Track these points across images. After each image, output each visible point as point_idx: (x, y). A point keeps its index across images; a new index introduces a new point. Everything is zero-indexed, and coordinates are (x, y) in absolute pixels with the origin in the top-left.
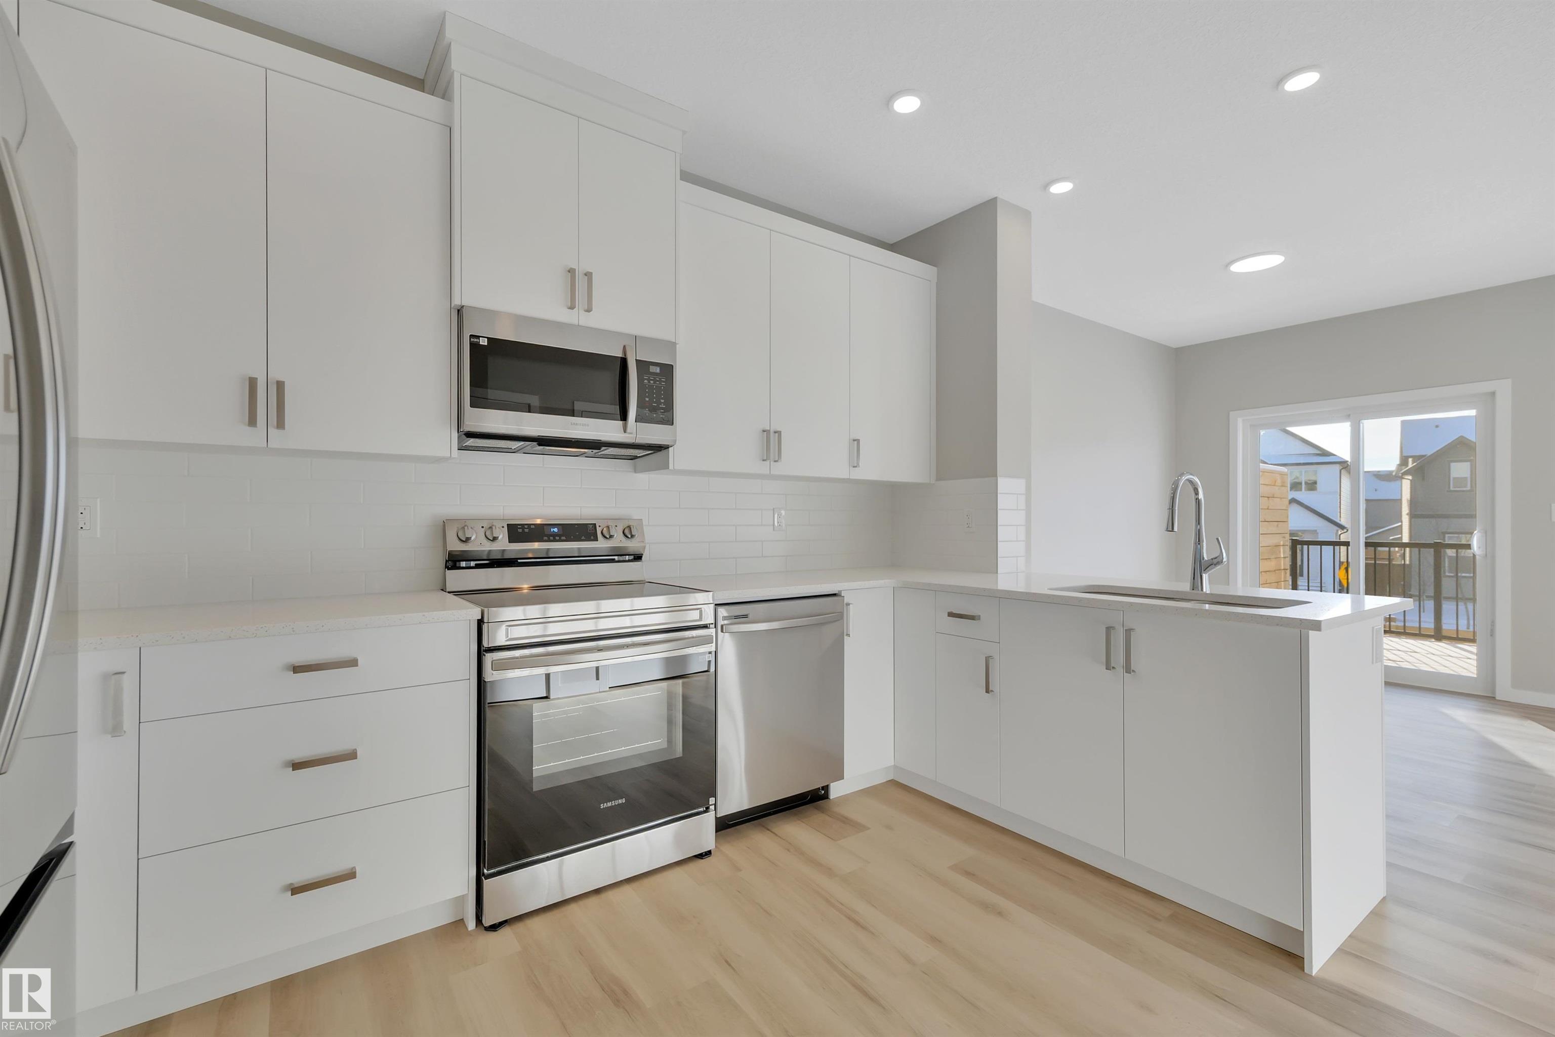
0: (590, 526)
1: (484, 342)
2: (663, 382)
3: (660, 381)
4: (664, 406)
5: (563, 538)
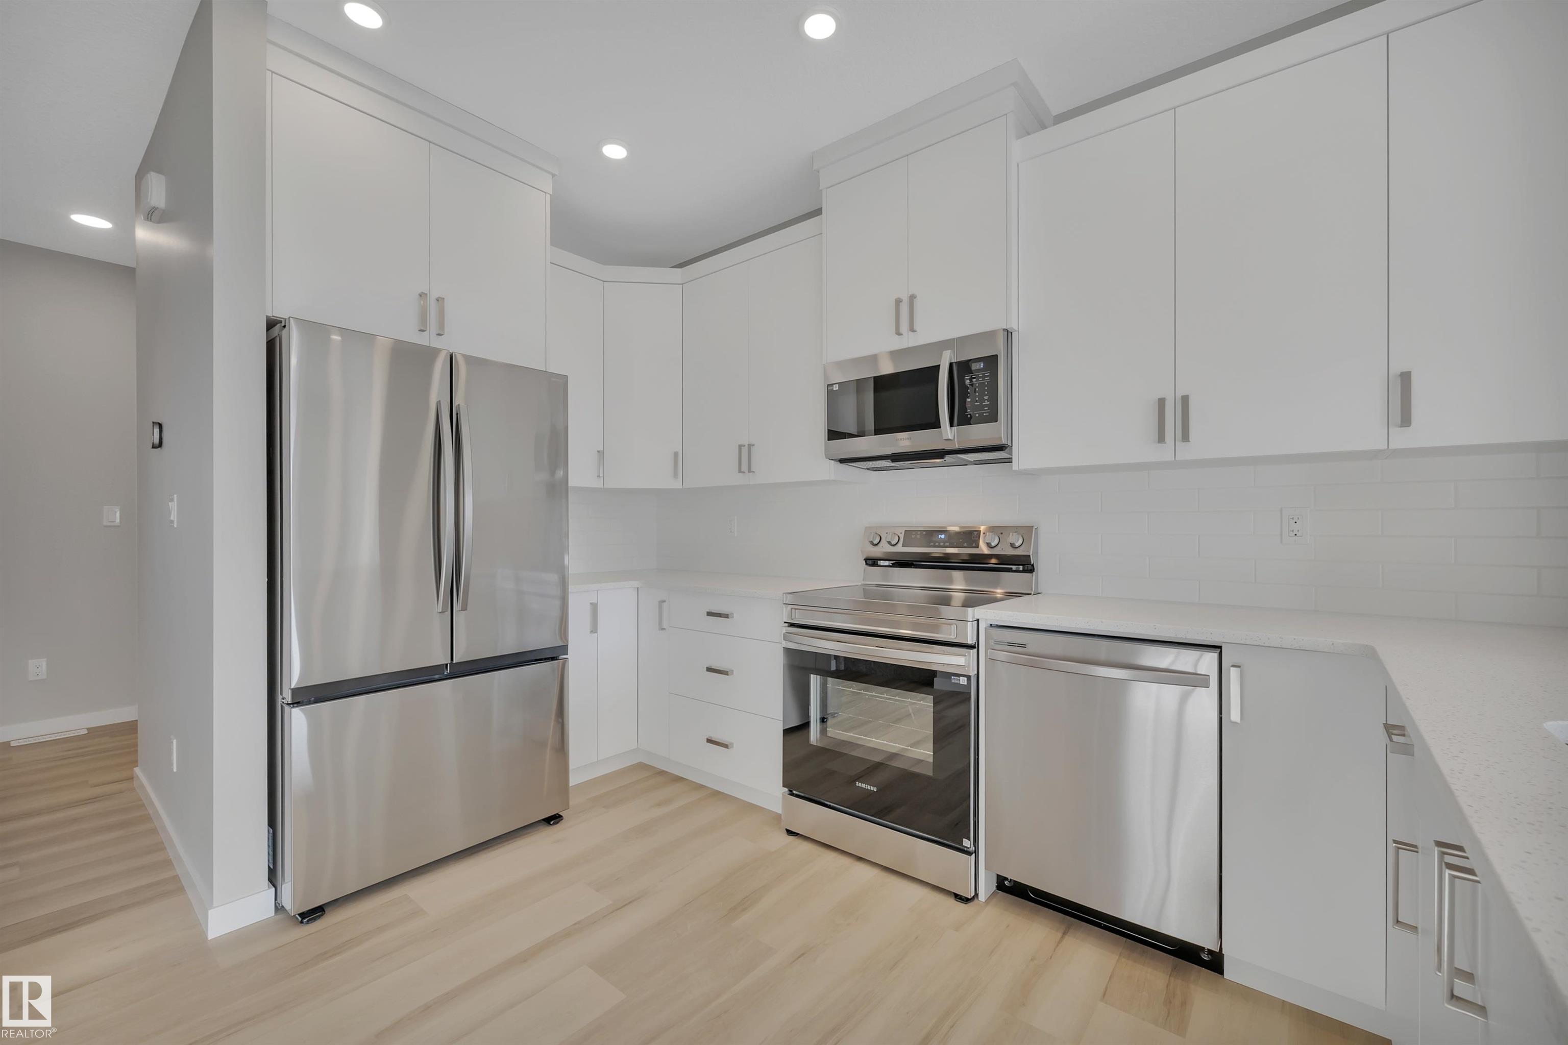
0: (975, 533)
1: (836, 388)
2: (987, 376)
3: (984, 376)
4: (988, 403)
5: (947, 544)
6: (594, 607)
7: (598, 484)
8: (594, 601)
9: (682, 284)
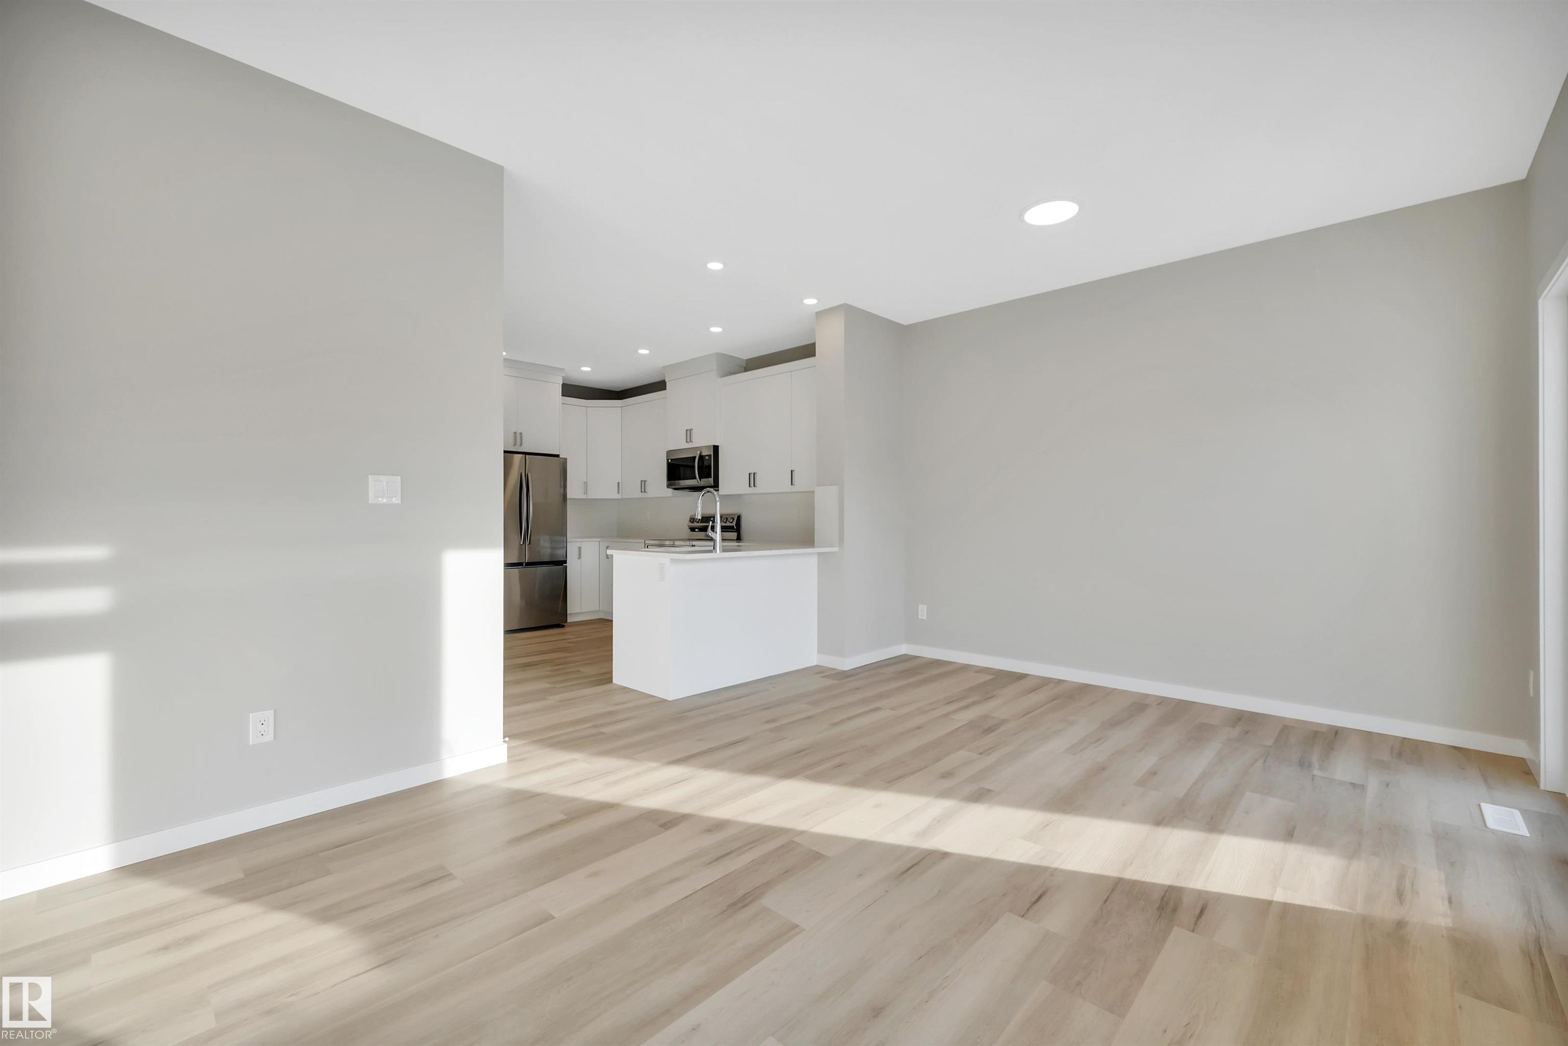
6: (580, 548)
7: (584, 497)
8: (580, 546)
9: (622, 407)
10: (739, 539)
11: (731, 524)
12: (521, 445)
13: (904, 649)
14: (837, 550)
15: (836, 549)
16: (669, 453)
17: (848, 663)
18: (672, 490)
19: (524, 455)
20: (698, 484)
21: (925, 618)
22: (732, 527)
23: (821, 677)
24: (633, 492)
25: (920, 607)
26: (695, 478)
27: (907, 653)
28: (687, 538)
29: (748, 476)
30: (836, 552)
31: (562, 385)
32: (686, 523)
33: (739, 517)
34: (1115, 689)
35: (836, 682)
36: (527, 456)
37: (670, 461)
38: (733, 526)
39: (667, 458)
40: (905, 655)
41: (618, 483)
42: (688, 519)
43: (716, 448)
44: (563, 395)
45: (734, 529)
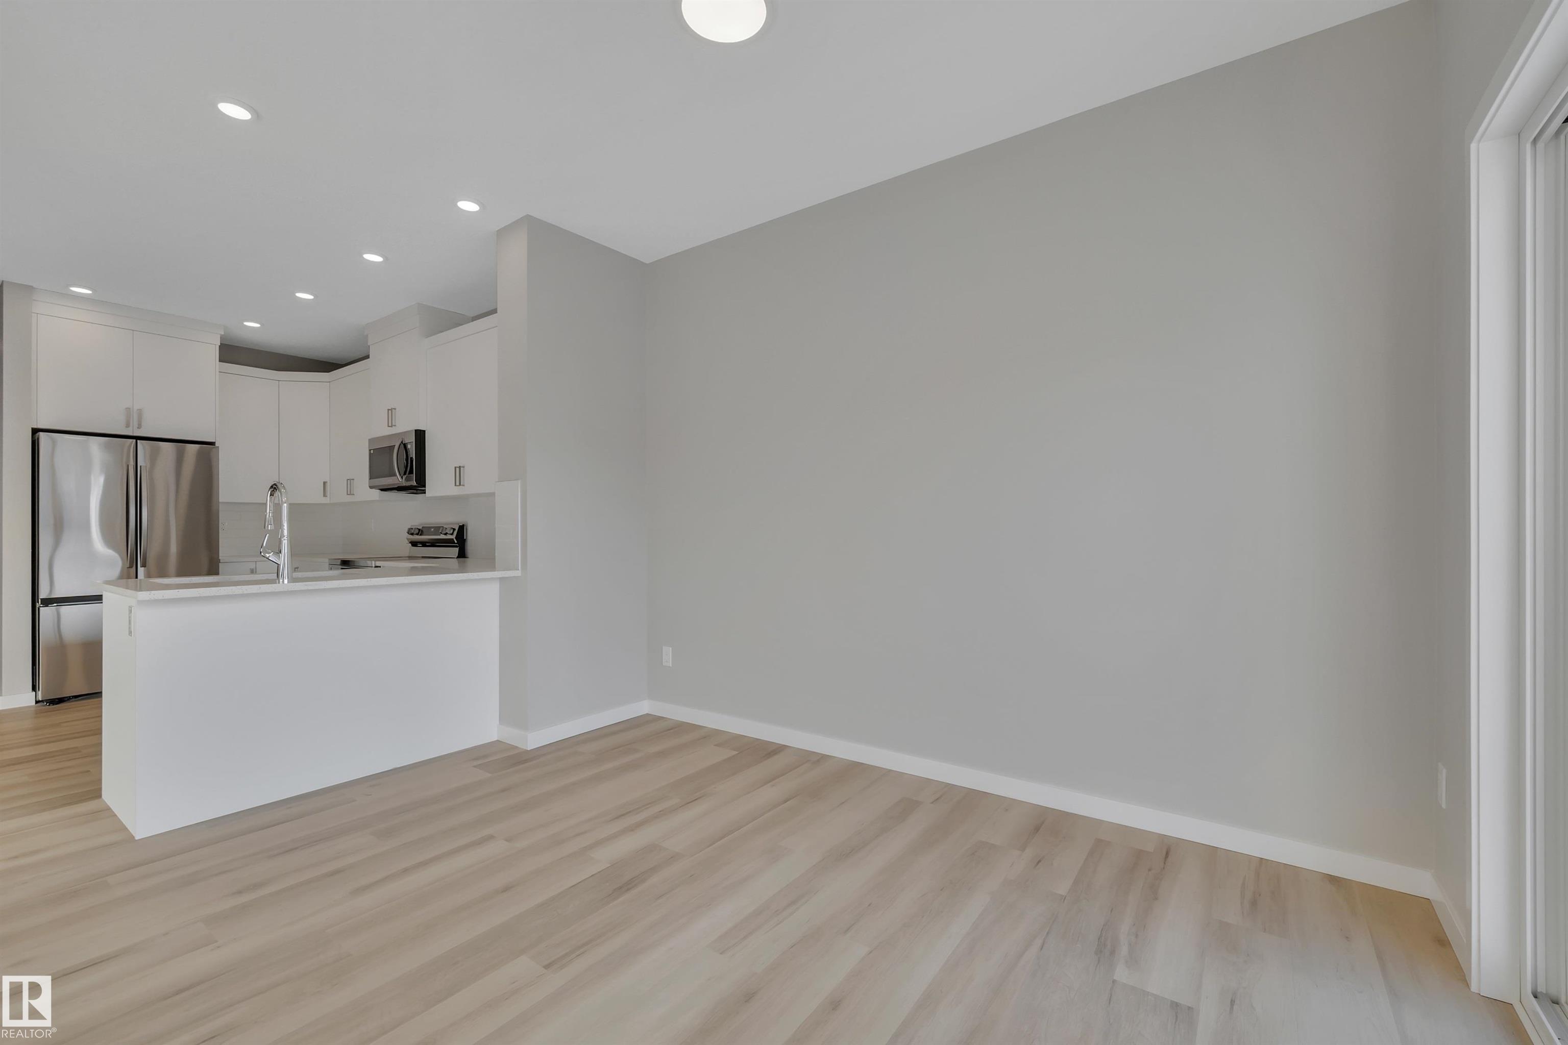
9: (329, 382)
10: (462, 554)
11: (449, 537)
12: (139, 427)
13: (644, 707)
14: (520, 575)
15: (518, 573)
16: (371, 441)
17: (534, 740)
18: (378, 491)
19: (135, 440)
20: (399, 482)
21: (671, 666)
22: (451, 541)
23: (475, 767)
24: (339, 495)
25: (665, 648)
26: (395, 475)
27: (650, 713)
28: (407, 555)
29: (454, 469)
30: (518, 577)
31: (220, 346)
32: (404, 538)
33: (462, 528)
34: (890, 771)
35: (490, 775)
36: (138, 441)
37: (372, 452)
38: (453, 539)
39: (369, 447)
40: (648, 715)
41: (325, 483)
42: (407, 530)
43: (420, 436)
44: (220, 361)
45: (455, 543)
